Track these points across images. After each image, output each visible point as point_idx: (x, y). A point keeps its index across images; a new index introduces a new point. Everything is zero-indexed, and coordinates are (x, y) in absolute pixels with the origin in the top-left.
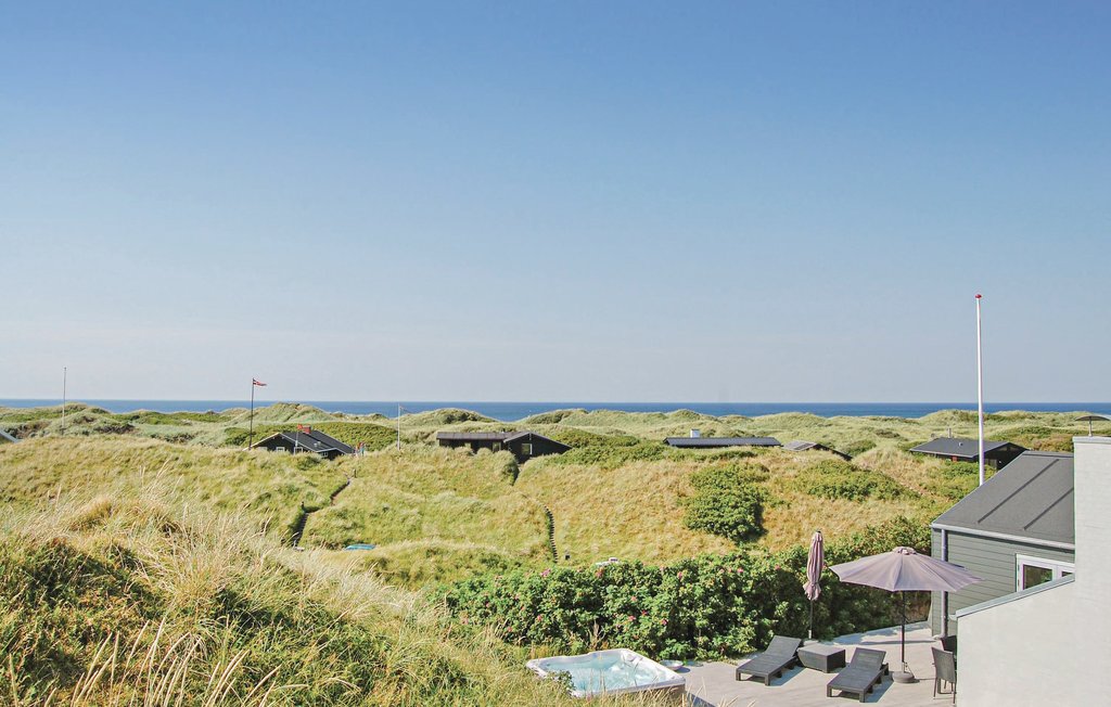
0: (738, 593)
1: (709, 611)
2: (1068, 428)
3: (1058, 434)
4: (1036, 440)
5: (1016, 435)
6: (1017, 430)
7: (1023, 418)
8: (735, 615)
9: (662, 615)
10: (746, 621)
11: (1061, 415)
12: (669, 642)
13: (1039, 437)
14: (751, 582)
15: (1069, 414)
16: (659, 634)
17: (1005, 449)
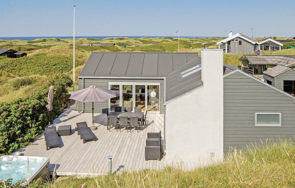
0: (27, 115)
1: (20, 126)
2: (15, 44)
3: (15, 46)
4: (9, 48)
5: (3, 47)
6: (3, 45)
7: (2, 42)
8: (28, 124)
9: (4, 134)
10: (33, 125)
11: (12, 40)
12: (11, 145)
13: (10, 47)
14: (31, 110)
15: (15, 40)
16: (6, 143)
17: (10, 51)
